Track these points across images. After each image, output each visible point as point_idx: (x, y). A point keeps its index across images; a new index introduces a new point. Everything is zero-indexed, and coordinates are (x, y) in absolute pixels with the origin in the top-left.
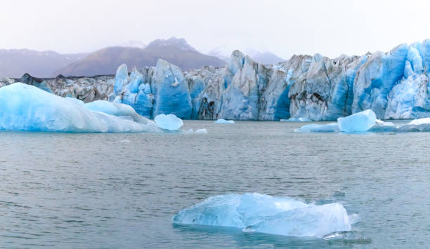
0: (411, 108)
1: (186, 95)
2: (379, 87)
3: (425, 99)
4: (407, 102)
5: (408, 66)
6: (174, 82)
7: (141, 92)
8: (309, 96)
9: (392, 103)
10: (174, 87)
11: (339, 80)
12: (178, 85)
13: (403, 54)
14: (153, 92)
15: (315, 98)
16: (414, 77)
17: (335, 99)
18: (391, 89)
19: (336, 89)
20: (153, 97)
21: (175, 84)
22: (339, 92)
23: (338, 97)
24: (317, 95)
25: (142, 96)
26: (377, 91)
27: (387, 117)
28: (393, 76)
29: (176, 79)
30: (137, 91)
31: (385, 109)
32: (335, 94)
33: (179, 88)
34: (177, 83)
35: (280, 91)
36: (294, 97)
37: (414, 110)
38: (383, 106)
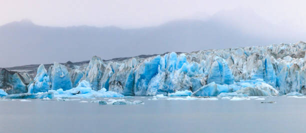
0: (156, 90)
1: (69, 82)
2: (144, 79)
3: (163, 86)
4: (155, 87)
5: (159, 68)
6: (62, 75)
7: (44, 81)
8: (116, 83)
9: (150, 87)
10: (61, 78)
11: (129, 74)
12: (64, 76)
13: (158, 61)
14: (50, 81)
15: (119, 84)
16: (161, 73)
17: (127, 85)
18: (150, 79)
19: (127, 79)
20: (51, 84)
21: (62, 76)
22: (129, 81)
23: (128, 83)
24: (120, 82)
25: (44, 83)
26: (143, 81)
27: (147, 95)
28: (151, 73)
29: (63, 73)
30: (42, 81)
31: (147, 90)
32: (126, 82)
33: (65, 78)
34: (63, 75)
35: (106, 80)
36: (111, 83)
37: (158, 91)
38: (146, 89)
